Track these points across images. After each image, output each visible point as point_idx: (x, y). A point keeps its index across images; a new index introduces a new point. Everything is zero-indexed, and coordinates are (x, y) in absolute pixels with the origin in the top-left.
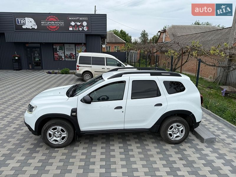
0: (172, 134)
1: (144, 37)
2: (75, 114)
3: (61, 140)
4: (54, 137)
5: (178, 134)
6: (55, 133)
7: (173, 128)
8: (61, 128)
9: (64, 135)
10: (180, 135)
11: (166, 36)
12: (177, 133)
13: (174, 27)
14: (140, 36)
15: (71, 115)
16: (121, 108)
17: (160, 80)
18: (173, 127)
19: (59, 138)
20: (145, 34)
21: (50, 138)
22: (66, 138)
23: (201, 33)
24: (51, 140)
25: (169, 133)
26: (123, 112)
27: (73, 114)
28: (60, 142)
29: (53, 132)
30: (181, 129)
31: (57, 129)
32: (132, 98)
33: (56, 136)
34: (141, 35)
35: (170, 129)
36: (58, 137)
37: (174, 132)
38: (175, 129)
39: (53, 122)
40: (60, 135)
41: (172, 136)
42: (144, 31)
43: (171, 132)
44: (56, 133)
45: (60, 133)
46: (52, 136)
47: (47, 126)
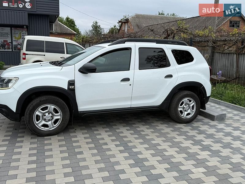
0: (183, 111)
1: (96, 31)
2: (73, 87)
3: (53, 124)
4: (43, 120)
5: (189, 111)
6: (45, 115)
7: (184, 104)
8: (53, 107)
9: (58, 116)
10: (191, 113)
11: (129, 27)
12: (188, 109)
13: (138, 17)
14: (91, 29)
15: (68, 88)
16: (128, 80)
17: (168, 48)
18: (184, 102)
19: (51, 122)
20: (97, 26)
21: (37, 122)
22: (59, 121)
23: (175, 22)
24: (39, 124)
25: (179, 109)
26: (130, 85)
27: (70, 87)
28: (52, 127)
29: (42, 113)
30: (191, 105)
31: (49, 108)
32: (140, 68)
33: (45, 119)
34: (92, 27)
35: (180, 105)
36: (49, 120)
37: (185, 109)
38: (186, 105)
39: (43, 98)
40: (51, 117)
41: (183, 114)
42: (96, 22)
43: (181, 109)
44: (47, 114)
45: (52, 114)
46: (41, 118)
47: (34, 104)
